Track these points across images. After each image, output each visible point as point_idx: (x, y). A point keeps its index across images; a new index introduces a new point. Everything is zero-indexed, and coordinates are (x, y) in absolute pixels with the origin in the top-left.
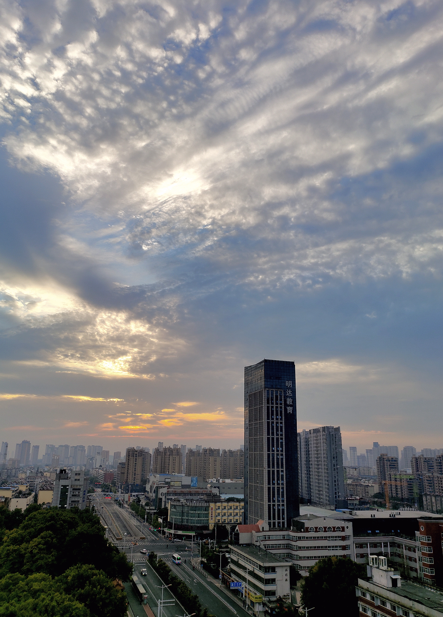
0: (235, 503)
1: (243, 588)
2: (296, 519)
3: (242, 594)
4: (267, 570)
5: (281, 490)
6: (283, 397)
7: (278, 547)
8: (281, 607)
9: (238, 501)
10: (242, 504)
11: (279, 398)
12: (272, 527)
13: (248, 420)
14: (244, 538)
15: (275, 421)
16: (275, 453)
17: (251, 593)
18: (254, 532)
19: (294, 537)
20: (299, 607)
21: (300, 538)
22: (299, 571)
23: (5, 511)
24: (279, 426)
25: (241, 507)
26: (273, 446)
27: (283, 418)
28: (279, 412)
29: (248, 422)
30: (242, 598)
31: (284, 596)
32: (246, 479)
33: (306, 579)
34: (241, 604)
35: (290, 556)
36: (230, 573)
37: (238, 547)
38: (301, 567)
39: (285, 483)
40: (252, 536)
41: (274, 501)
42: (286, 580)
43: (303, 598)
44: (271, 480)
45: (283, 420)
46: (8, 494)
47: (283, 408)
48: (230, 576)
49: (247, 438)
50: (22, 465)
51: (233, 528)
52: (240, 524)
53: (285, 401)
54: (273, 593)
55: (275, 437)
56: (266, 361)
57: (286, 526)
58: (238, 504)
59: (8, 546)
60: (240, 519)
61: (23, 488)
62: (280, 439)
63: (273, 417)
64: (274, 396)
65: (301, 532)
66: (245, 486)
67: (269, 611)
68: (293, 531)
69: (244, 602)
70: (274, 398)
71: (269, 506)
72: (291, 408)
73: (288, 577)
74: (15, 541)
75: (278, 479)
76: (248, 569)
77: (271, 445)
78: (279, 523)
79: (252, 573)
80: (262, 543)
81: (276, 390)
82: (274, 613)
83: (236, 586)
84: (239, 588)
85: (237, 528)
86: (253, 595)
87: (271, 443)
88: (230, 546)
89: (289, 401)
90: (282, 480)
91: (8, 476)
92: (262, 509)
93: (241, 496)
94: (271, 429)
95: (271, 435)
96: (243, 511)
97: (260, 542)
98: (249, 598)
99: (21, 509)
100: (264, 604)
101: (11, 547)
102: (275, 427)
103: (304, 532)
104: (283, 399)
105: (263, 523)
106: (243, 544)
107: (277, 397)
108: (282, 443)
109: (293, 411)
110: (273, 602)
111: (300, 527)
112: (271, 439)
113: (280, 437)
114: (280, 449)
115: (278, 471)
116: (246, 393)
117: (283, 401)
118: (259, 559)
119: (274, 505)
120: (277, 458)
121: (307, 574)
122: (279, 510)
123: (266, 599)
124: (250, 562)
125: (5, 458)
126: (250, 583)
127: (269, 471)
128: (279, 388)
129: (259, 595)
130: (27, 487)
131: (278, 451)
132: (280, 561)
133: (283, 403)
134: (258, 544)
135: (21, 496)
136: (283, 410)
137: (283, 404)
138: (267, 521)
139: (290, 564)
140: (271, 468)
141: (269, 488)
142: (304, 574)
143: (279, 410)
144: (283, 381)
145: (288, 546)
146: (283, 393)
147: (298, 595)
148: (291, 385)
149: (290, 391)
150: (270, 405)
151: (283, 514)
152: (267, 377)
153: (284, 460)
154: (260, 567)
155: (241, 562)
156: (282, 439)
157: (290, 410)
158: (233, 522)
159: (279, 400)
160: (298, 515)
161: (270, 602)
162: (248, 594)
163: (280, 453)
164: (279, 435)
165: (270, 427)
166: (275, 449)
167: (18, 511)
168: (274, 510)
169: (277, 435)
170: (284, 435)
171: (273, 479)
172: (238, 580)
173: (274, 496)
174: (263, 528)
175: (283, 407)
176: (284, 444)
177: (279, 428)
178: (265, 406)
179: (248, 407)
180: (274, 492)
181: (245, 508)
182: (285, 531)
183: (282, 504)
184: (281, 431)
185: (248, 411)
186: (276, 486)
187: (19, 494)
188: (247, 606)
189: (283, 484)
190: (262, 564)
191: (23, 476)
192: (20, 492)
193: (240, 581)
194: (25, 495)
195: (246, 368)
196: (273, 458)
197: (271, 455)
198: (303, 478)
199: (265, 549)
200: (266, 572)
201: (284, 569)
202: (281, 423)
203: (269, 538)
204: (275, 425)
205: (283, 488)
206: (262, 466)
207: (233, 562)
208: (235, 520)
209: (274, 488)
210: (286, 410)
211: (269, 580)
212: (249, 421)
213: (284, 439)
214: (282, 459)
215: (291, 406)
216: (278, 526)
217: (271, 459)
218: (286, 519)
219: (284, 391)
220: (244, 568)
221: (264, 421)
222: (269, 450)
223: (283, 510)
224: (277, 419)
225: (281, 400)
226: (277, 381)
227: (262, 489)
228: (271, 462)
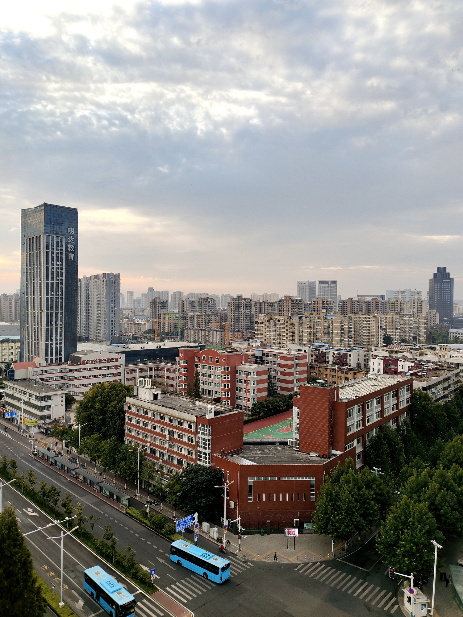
0: (10, 344)
1: (18, 416)
2: (73, 355)
3: (17, 422)
4: (43, 399)
5: (59, 330)
6: (64, 243)
7: (55, 379)
8: (56, 428)
9: (14, 341)
10: (18, 344)
11: (60, 245)
12: (49, 362)
13: (25, 265)
14: (19, 374)
15: (55, 266)
16: (55, 297)
17: (26, 419)
18: (30, 368)
19: (71, 369)
20: (73, 425)
21: (76, 370)
22: (74, 396)
24: (59, 272)
25: (17, 347)
26: (52, 290)
27: (64, 264)
28: (60, 258)
29: (25, 266)
30: (17, 425)
31: (59, 418)
32: (22, 322)
33: (81, 402)
34: (16, 430)
35: (66, 386)
36: (4, 405)
37: (13, 382)
38: (76, 393)
39: (64, 324)
40: (28, 372)
41: (52, 340)
42: (62, 405)
43: (76, 418)
44: (50, 322)
45: (64, 265)
47: (64, 255)
48: (5, 408)
49: (24, 282)
51: (8, 366)
52: (16, 362)
53: (67, 248)
54: (49, 417)
55: (55, 282)
56: (46, 205)
57: (63, 361)
58: (13, 344)
60: (15, 358)
62: (59, 284)
63: (53, 262)
64: (55, 242)
65: (78, 365)
66: (21, 328)
67: (45, 432)
68: (70, 365)
69: (19, 428)
70: (55, 244)
71: (47, 345)
72: (73, 255)
73: (64, 403)
75: (57, 321)
76: (24, 400)
77: (50, 290)
78: (56, 359)
79: (27, 403)
80: (39, 377)
81: (57, 236)
82: (49, 432)
83: (11, 415)
84: (14, 416)
85: (12, 366)
86: (29, 420)
87: (50, 288)
88: (4, 382)
89: (71, 248)
90: (61, 321)
92: (39, 347)
93: (18, 337)
94: (50, 274)
95: (50, 280)
96: (19, 350)
97: (36, 376)
98: (24, 423)
100: (39, 427)
102: (55, 273)
103: (81, 364)
104: (64, 245)
105: (40, 360)
106: (18, 380)
107: (57, 243)
108: (61, 288)
109: (74, 257)
110: (48, 424)
111: (77, 361)
112: (50, 284)
113: (60, 282)
114: (60, 293)
115: (57, 314)
116: (23, 236)
117: (64, 247)
118: (35, 390)
119: (51, 344)
120: (56, 301)
121: (82, 398)
122: (56, 348)
123: (41, 422)
124: (26, 393)
126: (25, 411)
127: (47, 314)
128: (60, 234)
129: (34, 419)
131: (57, 295)
132: (56, 391)
133: (64, 249)
134: (34, 378)
136: (64, 257)
137: (64, 251)
138: (45, 357)
139: (66, 392)
140: (50, 310)
141: (47, 330)
142: (79, 398)
143: (60, 256)
144: (64, 227)
145: (64, 378)
146: (64, 239)
147: (73, 416)
148: (73, 232)
149: (72, 238)
150: (50, 251)
151: (61, 351)
152: (47, 221)
153: (64, 303)
154: (36, 397)
155: (15, 395)
156: (62, 284)
157: (71, 256)
158: (7, 361)
159: (60, 246)
160: (76, 351)
161: (45, 424)
162: (24, 420)
163: (59, 297)
164: (59, 280)
165: (50, 272)
166: (54, 293)
168: (52, 348)
169: (57, 280)
170: (64, 280)
171: (52, 321)
172: (12, 410)
173: (52, 336)
174: (40, 364)
175: (64, 253)
176: (64, 288)
177: (59, 273)
178: (44, 250)
179: (25, 252)
180: (52, 333)
181: (21, 348)
182: (62, 365)
183: (60, 342)
184: (62, 276)
185: (25, 256)
186: (54, 327)
188: (22, 431)
189: (61, 325)
190: (38, 395)
193: (15, 410)
195: (23, 211)
196: (52, 302)
197: (50, 299)
198: (81, 319)
199: (41, 382)
200: (42, 400)
201: (60, 396)
202: (62, 269)
203: (46, 372)
204: (55, 271)
205: (61, 329)
206: (40, 308)
207: (8, 395)
208: (10, 359)
209: (52, 329)
210: (67, 256)
211: (45, 407)
212: (26, 265)
213: (64, 284)
214: (61, 303)
215: (72, 252)
216: (55, 361)
217: (50, 303)
218: (63, 355)
219: (65, 238)
220: (19, 400)
221: (43, 266)
222: (47, 294)
223: (61, 347)
224: (57, 265)
225: (62, 246)
226: (58, 226)
227: (39, 330)
228: (50, 305)
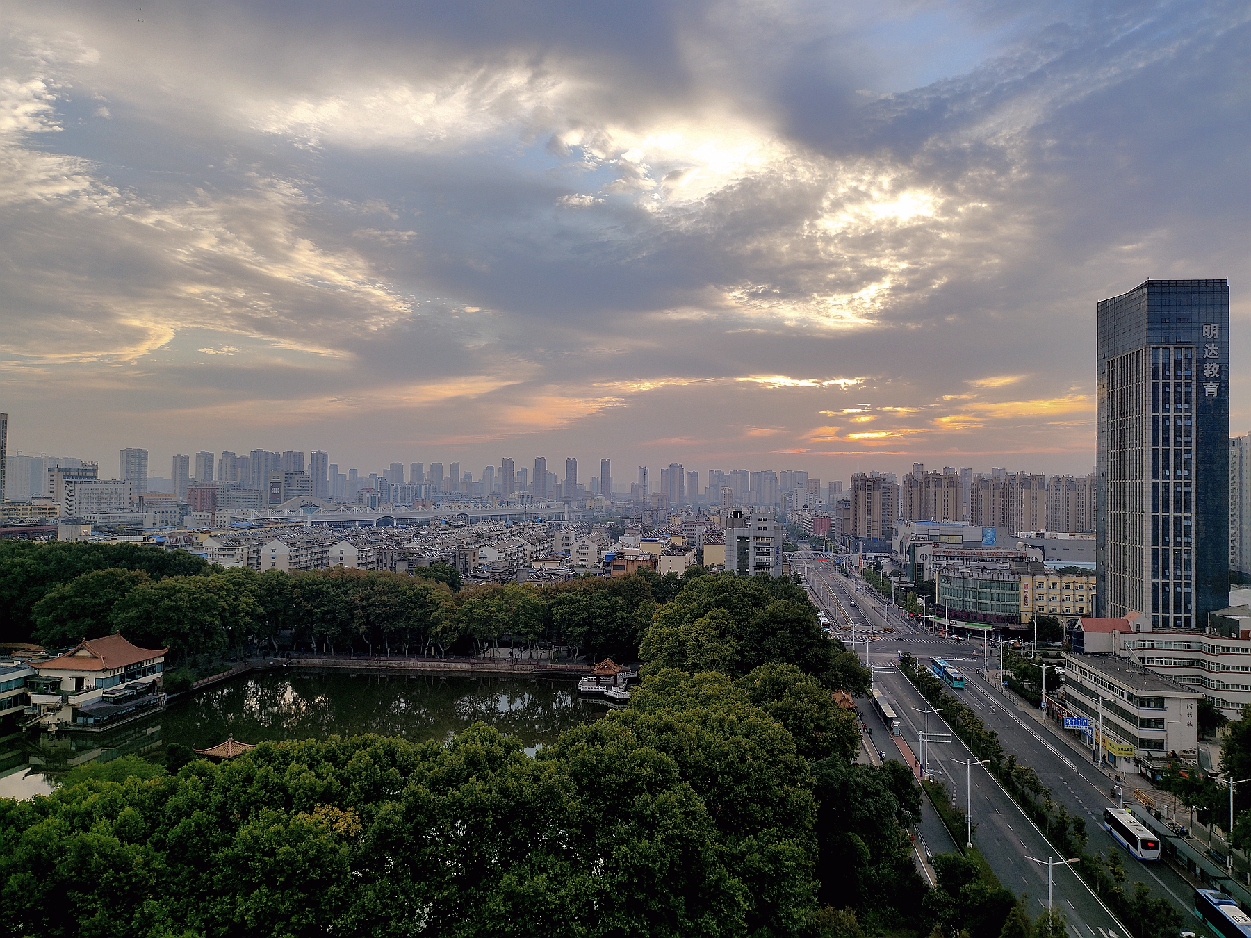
0: (1076, 578)
1: (1091, 729)
2: (1217, 613)
3: (1091, 740)
4: (1144, 702)
5: (1184, 556)
6: (1194, 361)
7: (1175, 663)
8: (1174, 771)
9: (1085, 573)
10: (1093, 580)
11: (1183, 365)
12: (1160, 625)
13: (1106, 415)
14: (1093, 642)
15: (1172, 415)
16: (1172, 481)
17: (1108, 740)
18: (1117, 632)
19: (1213, 646)
20: (1216, 775)
21: (1226, 650)
22: (1221, 710)
23: (651, 575)
24: (1183, 425)
25: (1091, 586)
26: (1166, 467)
27: (1194, 407)
28: (1183, 395)
29: (1106, 419)
30: (1089, 747)
31: (1184, 751)
32: (1100, 534)
33: (1235, 726)
34: (1089, 757)
35: (1200, 681)
36: (1064, 701)
37: (1081, 656)
38: (1228, 704)
39: (1194, 541)
40: (1113, 640)
41: (1165, 577)
42: (1190, 724)
43: (1224, 759)
44: (1160, 536)
45: (1194, 411)
46: (656, 549)
47: (1194, 387)
48: (1065, 706)
49: (1103, 451)
50: (673, 503)
51: (1072, 623)
52: (1089, 616)
53: (1200, 371)
54: (1160, 745)
55: (1172, 448)
56: (1151, 284)
57: (1193, 625)
58: (1083, 579)
59: (661, 627)
60: (1087, 607)
61: (678, 540)
62: (1183, 453)
63: (1167, 406)
64: (1172, 362)
65: (1231, 638)
66: (1098, 546)
67: (1149, 775)
68: (1210, 635)
69: (1094, 754)
70: (1172, 365)
71: (1155, 586)
72: (1216, 385)
73: (1194, 720)
74: (669, 621)
75: (1178, 534)
76: (1103, 698)
77: (1160, 466)
78: (1177, 619)
79: (1109, 705)
80: (1136, 654)
81: (1177, 346)
82: (1159, 778)
83: (1077, 723)
84: (1083, 728)
85: (1079, 623)
86: (1114, 743)
87: (1160, 461)
88: (1063, 654)
89: (1211, 369)
90: (1188, 534)
91: (654, 521)
92: (1137, 590)
93: (1091, 566)
94: (1161, 432)
95: (1161, 444)
96: (1094, 592)
97: (1129, 651)
98: (1104, 747)
99: (676, 572)
100: (1138, 762)
101: (665, 630)
102: (1172, 428)
103: (1237, 638)
104: (1194, 365)
105: (1142, 618)
106: (1092, 654)
107: (1178, 363)
108: (1188, 460)
109: (1219, 390)
110: (1158, 759)
111: (1228, 628)
112: (1160, 453)
113: (1183, 448)
114: (1184, 473)
115: (1177, 519)
116: (1101, 356)
117: (1194, 369)
118: (1127, 680)
119: (1166, 585)
120: (1176, 491)
121: (1239, 718)
122: (1178, 595)
123: (1142, 753)
124: (1109, 685)
125: (645, 492)
126: (1106, 721)
127: (1155, 519)
128: (1184, 343)
129: (1126, 744)
130: (683, 538)
131: (1177, 477)
132: (1175, 689)
133: (1194, 374)
134: (1126, 654)
135: (674, 552)
136: (1194, 391)
137: (1194, 378)
138: (1150, 613)
139: (1200, 696)
140: (1160, 511)
141: (1155, 553)
142: (1233, 716)
143: (1183, 391)
144: (1195, 325)
145: (1196, 664)
146: (1194, 351)
147: (1215, 754)
148: (1217, 332)
149: (1213, 348)
150: (1161, 381)
151: (1188, 602)
152: (1155, 318)
153: (1194, 495)
154: (1130, 697)
155: (1085, 683)
156: (1188, 452)
157: (1211, 389)
158: (1072, 612)
159: (1183, 369)
160: (1225, 604)
161: (1150, 758)
162: (1104, 741)
163: (1183, 481)
164: (1183, 444)
165: (1161, 428)
166: (1171, 472)
167: (671, 576)
168: (1166, 594)
169: (1177, 443)
170: (1194, 444)
171: (1166, 534)
172: (1081, 714)
173: (1166, 567)
174: (1138, 626)
175: (1194, 383)
176: (1194, 462)
177: (1183, 428)
178: (1147, 382)
179: (1106, 389)
180: (1166, 561)
181: (1098, 587)
182: (1189, 634)
183: (1186, 582)
184: (1189, 434)
185: (1106, 395)
186: (1171, 547)
187: (672, 550)
188: (1100, 761)
189: (1188, 544)
190: (1133, 691)
191: (678, 521)
192: (673, 547)
193: (1085, 716)
194: (681, 550)
195: (1102, 305)
196: (1167, 491)
197: (1160, 486)
198: (1243, 532)
199: (1142, 665)
200: (1142, 705)
201: (1186, 703)
202: (1189, 418)
203: (1153, 645)
204: (1172, 424)
205: (1188, 552)
206: (1138, 506)
207: (1070, 681)
209: (1166, 552)
210: (1201, 390)
211: (1149, 720)
212: (1108, 416)
213: (1194, 453)
214: (1188, 494)
215: (1214, 380)
216: (1175, 624)
217: (1160, 494)
218: (1194, 612)
219: (1197, 348)
220: (1094, 695)
221: (1144, 415)
222: (1155, 474)
223: (1188, 595)
224: (1177, 410)
225: (1189, 368)
226: (1180, 326)
227: (1138, 554)
228: (1160, 498)
